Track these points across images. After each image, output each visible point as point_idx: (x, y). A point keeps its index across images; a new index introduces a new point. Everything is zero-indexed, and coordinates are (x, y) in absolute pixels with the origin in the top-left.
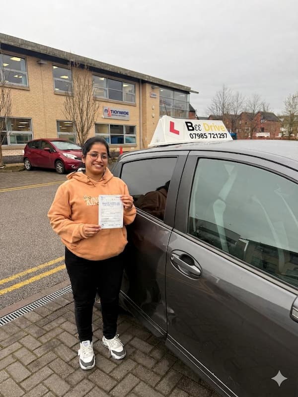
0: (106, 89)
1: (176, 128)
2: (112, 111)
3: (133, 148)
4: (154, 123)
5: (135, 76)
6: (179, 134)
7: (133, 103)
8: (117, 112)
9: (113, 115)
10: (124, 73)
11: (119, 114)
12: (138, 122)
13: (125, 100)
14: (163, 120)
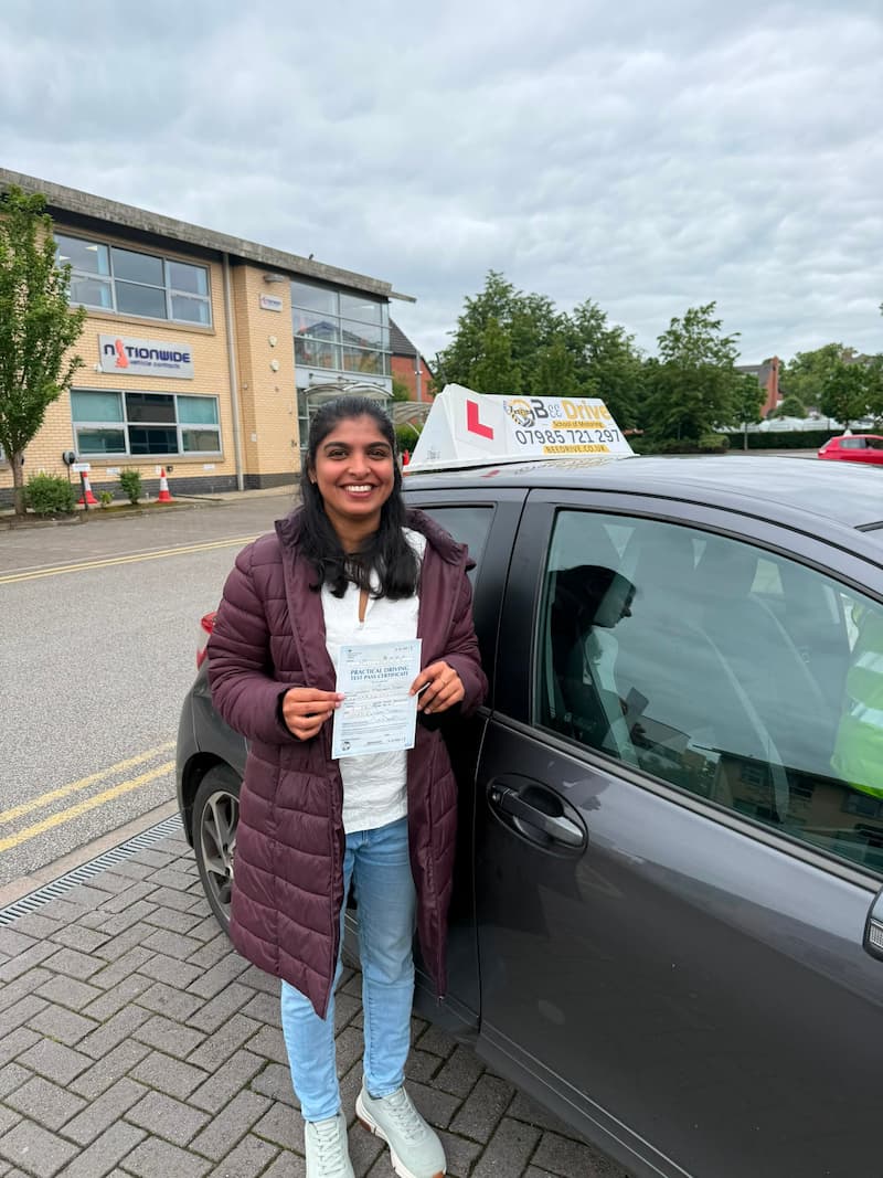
0: (107, 279)
1: (483, 420)
2: (130, 349)
3: (213, 466)
4: (277, 390)
5: (204, 243)
6: (492, 438)
7: (203, 324)
8: (149, 354)
9: (135, 363)
10: (164, 232)
11: (154, 360)
12: (224, 385)
13: (174, 317)
14: (446, 396)
